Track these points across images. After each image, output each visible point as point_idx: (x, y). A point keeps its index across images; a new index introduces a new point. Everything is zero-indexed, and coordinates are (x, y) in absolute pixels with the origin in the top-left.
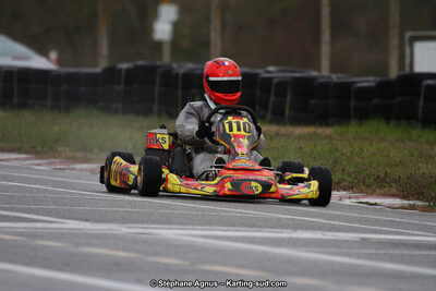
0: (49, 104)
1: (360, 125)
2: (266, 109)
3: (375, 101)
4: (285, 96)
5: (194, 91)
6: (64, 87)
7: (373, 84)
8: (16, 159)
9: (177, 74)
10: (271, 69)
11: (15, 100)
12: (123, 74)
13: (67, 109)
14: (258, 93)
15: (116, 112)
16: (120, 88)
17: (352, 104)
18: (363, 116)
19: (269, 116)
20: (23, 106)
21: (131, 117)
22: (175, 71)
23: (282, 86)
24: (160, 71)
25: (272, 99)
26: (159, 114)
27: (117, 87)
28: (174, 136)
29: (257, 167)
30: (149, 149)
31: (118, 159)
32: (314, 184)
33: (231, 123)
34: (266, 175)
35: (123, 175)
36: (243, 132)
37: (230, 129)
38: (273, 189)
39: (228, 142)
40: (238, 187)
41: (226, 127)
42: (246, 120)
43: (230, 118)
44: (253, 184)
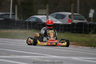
15: (74, 33)
16: (75, 27)
21: (77, 34)
22: (87, 24)
24: (84, 23)
26: (84, 33)
27: (74, 27)
28: (40, 34)
29: (55, 40)
30: (35, 37)
31: (29, 39)
32: (66, 43)
33: (50, 32)
34: (56, 41)
35: (30, 42)
36: (52, 33)
37: (50, 33)
38: (58, 44)
39: (49, 35)
40: (51, 44)
41: (49, 32)
42: (53, 31)
43: (50, 31)
44: (54, 43)
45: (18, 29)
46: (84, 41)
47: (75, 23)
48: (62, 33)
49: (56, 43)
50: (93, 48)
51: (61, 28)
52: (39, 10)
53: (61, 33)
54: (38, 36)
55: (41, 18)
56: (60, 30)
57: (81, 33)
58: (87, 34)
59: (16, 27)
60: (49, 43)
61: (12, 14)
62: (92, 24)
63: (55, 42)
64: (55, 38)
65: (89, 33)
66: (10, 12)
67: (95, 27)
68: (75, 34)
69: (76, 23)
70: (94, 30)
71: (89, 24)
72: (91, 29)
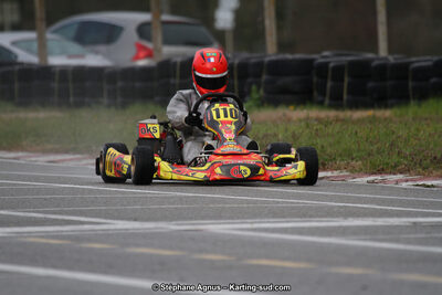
0: (105, 101)
1: (419, 106)
2: (324, 95)
3: (433, 80)
4: (343, 81)
5: (250, 80)
6: (120, 84)
7: (430, 63)
8: (71, 160)
9: (233, 64)
10: (326, 53)
11: (72, 99)
12: (178, 68)
13: (124, 106)
14: (315, 79)
16: (175, 81)
17: (411, 84)
18: (422, 96)
19: (327, 102)
20: (79, 105)
23: (339, 70)
25: (329, 84)
27: (172, 81)
28: (164, 124)
29: (245, 151)
30: (141, 140)
31: (111, 150)
32: (301, 165)
33: (217, 110)
34: (254, 159)
35: (117, 165)
36: (229, 118)
37: (218, 116)
38: (261, 171)
39: (216, 129)
40: (228, 172)
41: (214, 113)
42: (232, 106)
43: (217, 105)
44: (242, 168)
47: (175, 63)
49: (255, 169)
54: (157, 135)
55: (14, 43)
56: (105, 94)
60: (218, 170)
62: (253, 61)
63: (245, 161)
64: (247, 140)
67: (265, 77)
69: (179, 60)
70: (265, 91)
71: (239, 64)
72: (251, 84)
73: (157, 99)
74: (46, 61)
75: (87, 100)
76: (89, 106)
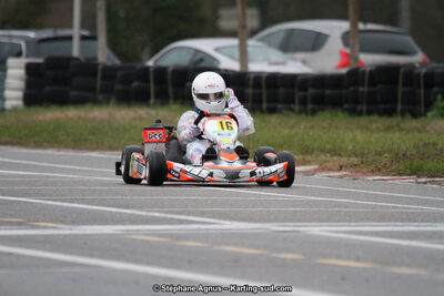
0: (297, 107)
5: (435, 89)
6: (311, 91)
9: (419, 75)
11: (265, 106)
12: (367, 77)
13: (314, 112)
15: (360, 114)
16: (364, 89)
20: (272, 111)
21: (375, 118)
22: (417, 71)
24: (402, 70)
26: (403, 114)
27: (361, 89)
45: (108, 102)
46: (390, 151)
47: (364, 72)
48: (307, 114)
50: (425, 183)
51: (302, 93)
52: (223, 12)
53: (303, 116)
55: (217, 50)
56: (297, 101)
57: (390, 113)
58: (415, 115)
59: (100, 97)
61: (83, 38)
62: (440, 70)
65: (425, 115)
66: (70, 26)
68: (364, 120)
69: (368, 69)
71: (426, 73)
72: (437, 93)
73: (346, 106)
74: (246, 67)
75: (279, 106)
76: (281, 112)
